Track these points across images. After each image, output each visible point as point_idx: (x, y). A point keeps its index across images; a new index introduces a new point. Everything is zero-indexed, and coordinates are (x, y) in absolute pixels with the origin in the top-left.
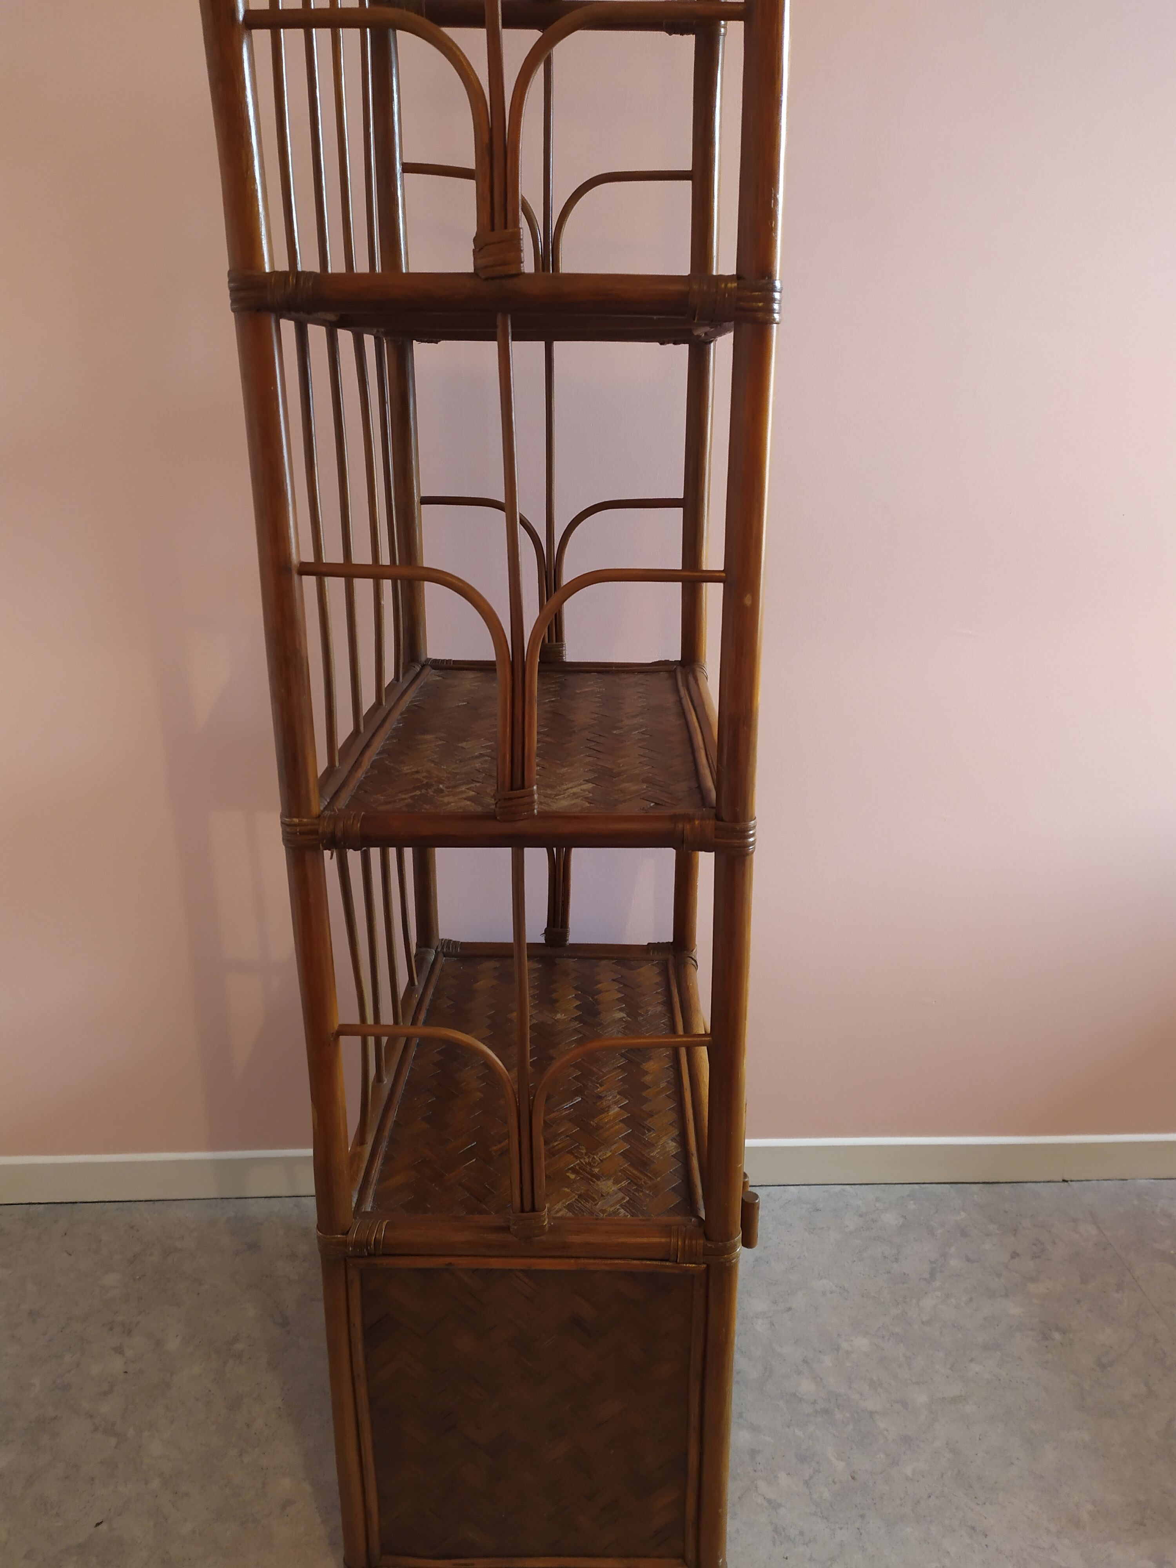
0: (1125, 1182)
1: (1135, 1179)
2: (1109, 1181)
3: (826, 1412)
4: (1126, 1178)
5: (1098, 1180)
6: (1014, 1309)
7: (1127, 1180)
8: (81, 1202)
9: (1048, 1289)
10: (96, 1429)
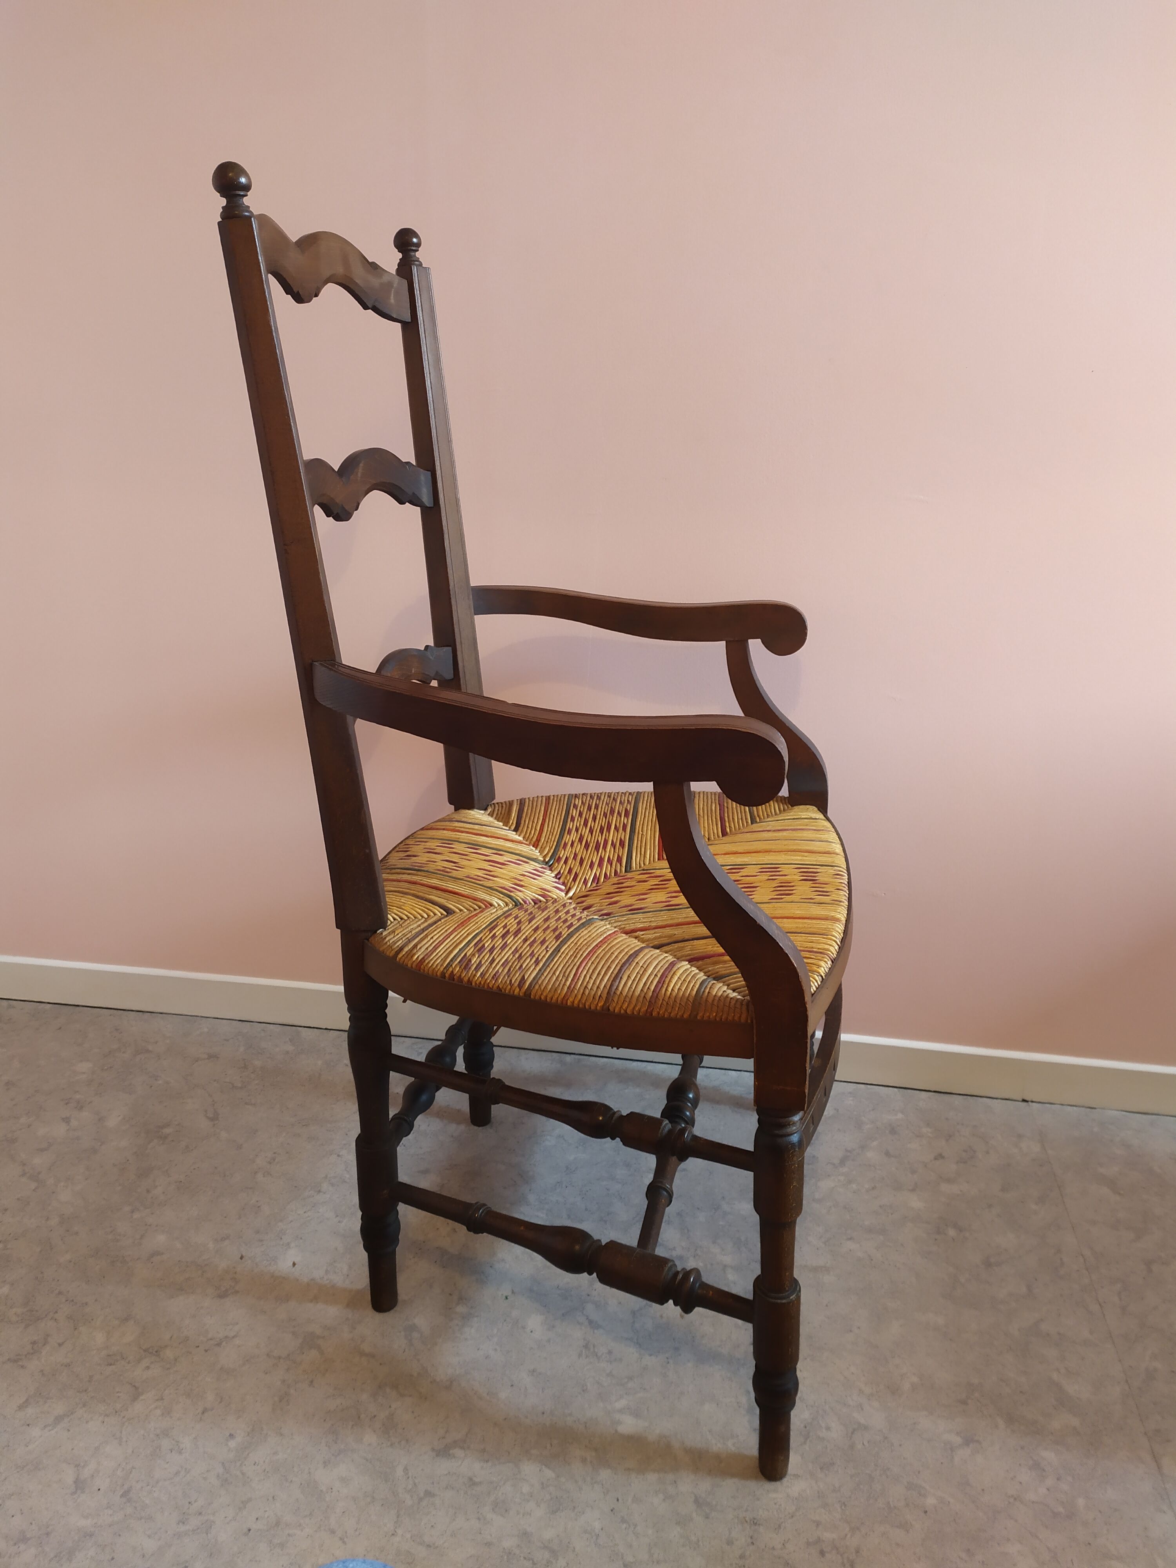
2: (1075, 1108)
5: (1062, 1105)
6: (916, 1202)
9: (961, 1191)
10: (24, 1174)
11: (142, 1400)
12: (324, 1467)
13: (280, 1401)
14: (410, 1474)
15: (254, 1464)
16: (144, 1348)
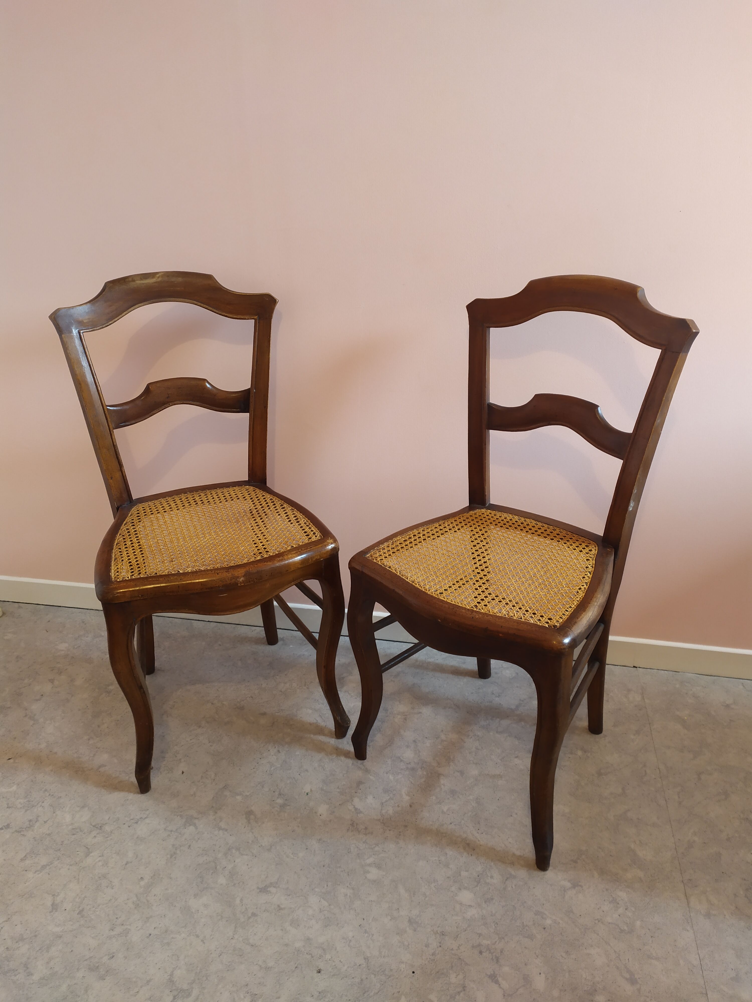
0: (677, 673)
1: (685, 672)
3: (413, 769)
4: (679, 671)
5: (658, 670)
7: (679, 672)
8: (63, 607)
10: (26, 716)
11: (91, 856)
12: (194, 898)
13: (171, 858)
14: (244, 902)
15: (154, 896)
16: (93, 824)
